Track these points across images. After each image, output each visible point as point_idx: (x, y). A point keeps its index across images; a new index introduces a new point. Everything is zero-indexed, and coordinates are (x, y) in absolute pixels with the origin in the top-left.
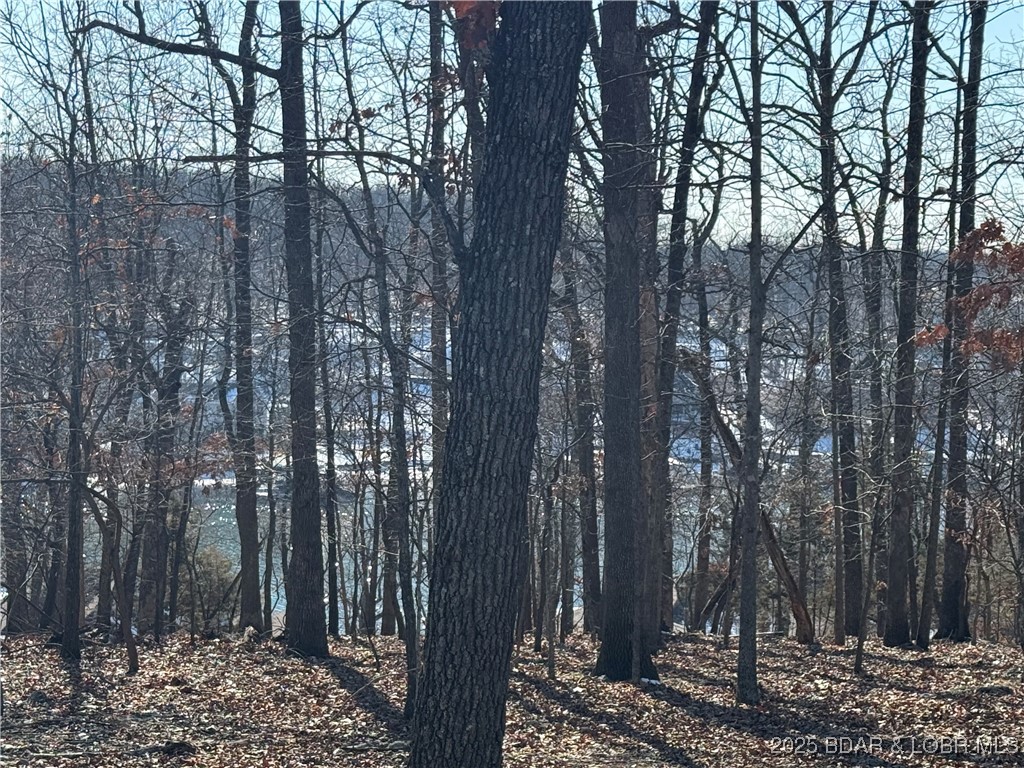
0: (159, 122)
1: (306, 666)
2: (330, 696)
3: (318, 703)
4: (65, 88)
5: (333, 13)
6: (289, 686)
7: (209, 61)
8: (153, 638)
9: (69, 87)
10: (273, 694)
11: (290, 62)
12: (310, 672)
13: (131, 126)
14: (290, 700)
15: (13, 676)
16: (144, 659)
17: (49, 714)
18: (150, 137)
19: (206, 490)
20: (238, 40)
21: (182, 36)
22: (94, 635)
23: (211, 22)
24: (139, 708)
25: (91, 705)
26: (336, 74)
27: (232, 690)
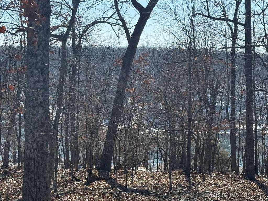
0: (212, 38)
1: (250, 182)
2: (256, 191)
3: (253, 192)
4: (188, 30)
5: (261, 8)
6: (245, 187)
7: (225, 22)
8: (208, 172)
9: (190, 30)
10: (241, 189)
11: (248, 22)
12: (251, 184)
13: (205, 39)
14: (246, 191)
15: (174, 180)
16: (206, 178)
17: (183, 190)
18: (209, 42)
19: (222, 134)
20: (233, 16)
21: (219, 16)
22: (193, 171)
23: (226, 12)
24: (206, 190)
25: (193, 189)
26: (261, 24)
27: (230, 187)
